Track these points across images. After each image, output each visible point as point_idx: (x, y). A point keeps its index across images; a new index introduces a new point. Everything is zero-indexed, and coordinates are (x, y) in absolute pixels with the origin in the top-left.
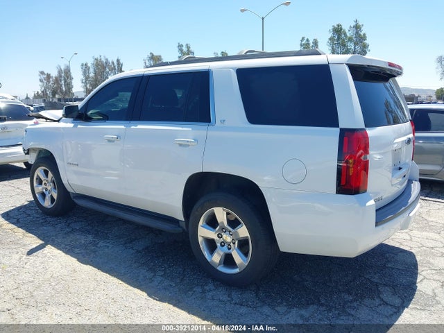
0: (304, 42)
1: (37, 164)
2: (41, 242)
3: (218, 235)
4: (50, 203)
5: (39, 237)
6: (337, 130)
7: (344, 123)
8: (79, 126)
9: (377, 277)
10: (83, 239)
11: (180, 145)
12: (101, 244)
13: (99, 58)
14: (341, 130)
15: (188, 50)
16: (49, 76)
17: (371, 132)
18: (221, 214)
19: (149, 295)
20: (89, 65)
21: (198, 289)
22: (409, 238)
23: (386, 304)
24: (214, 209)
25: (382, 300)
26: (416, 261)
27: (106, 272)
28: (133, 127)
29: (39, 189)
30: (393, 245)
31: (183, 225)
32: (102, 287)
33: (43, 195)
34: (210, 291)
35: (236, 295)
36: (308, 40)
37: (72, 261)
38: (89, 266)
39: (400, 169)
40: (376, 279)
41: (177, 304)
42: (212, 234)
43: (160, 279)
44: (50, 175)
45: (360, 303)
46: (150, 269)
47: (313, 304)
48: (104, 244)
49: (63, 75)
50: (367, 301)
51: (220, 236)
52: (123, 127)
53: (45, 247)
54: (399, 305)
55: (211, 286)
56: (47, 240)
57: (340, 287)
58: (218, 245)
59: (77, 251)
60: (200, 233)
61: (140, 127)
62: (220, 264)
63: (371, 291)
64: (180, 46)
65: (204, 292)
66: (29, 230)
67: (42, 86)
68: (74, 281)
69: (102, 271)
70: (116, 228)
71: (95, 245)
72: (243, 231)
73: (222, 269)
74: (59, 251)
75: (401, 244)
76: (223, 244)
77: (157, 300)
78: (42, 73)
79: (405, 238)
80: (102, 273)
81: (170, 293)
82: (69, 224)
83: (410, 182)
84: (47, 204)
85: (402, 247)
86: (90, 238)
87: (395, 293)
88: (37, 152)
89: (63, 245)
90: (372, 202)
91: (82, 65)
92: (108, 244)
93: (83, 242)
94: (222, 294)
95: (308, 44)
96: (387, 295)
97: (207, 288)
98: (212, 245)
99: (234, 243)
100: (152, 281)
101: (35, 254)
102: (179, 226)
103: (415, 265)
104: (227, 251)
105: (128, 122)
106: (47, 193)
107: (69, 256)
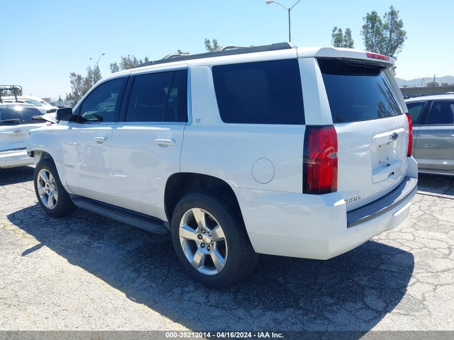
0: (337, 32)
1: (40, 166)
2: (38, 243)
3: (199, 236)
4: (52, 205)
5: (37, 238)
6: (303, 127)
7: (310, 119)
8: (73, 128)
9: (366, 279)
10: (79, 240)
11: (160, 145)
12: (95, 244)
13: (127, 58)
14: (307, 127)
15: (215, 46)
16: (79, 78)
17: (339, 129)
18: (199, 215)
19: (128, 296)
20: (118, 65)
21: (177, 291)
22: (412, 238)
23: (368, 308)
24: (193, 209)
25: (364, 303)
26: (413, 263)
27: (92, 273)
28: (119, 128)
29: (42, 190)
30: (392, 246)
31: (168, 226)
32: (85, 287)
33: (46, 196)
34: (189, 292)
35: (214, 297)
36: (340, 30)
37: (62, 261)
38: (77, 267)
39: (388, 165)
40: (364, 282)
41: (153, 305)
42: (193, 235)
43: (142, 279)
44: (51, 176)
45: (340, 306)
46: (135, 270)
47: (291, 307)
48: (98, 245)
49: (93, 76)
50: (349, 305)
51: (200, 237)
52: (110, 128)
53: (40, 248)
54: (382, 309)
55: (191, 288)
56: (44, 240)
57: (324, 290)
58: (199, 246)
59: (70, 251)
60: (181, 235)
61: (125, 128)
62: (200, 265)
63: (357, 294)
64: (208, 42)
65: (182, 293)
66: (29, 231)
67: (73, 88)
68: (60, 282)
69: (89, 272)
70: (113, 229)
71: (89, 245)
72: (220, 232)
73: (202, 270)
74: (53, 252)
75: (402, 245)
76: (203, 245)
77: (134, 301)
78: (73, 75)
79: (408, 238)
80: (88, 273)
81: (149, 294)
82: (69, 225)
83: (406, 178)
84: (50, 205)
85: (402, 248)
86: (86, 239)
87: (380, 297)
88: (41, 154)
89: (58, 246)
90: (342, 202)
91: (111, 65)
92: (101, 245)
93: (78, 242)
94: (199, 296)
95: (340, 34)
96: (371, 299)
97: (187, 289)
98: (193, 246)
99: (213, 245)
100: (134, 281)
101: (29, 255)
102: (164, 227)
103: (411, 268)
104: (207, 252)
105: (115, 123)
106: (49, 194)
107: (61, 257)
